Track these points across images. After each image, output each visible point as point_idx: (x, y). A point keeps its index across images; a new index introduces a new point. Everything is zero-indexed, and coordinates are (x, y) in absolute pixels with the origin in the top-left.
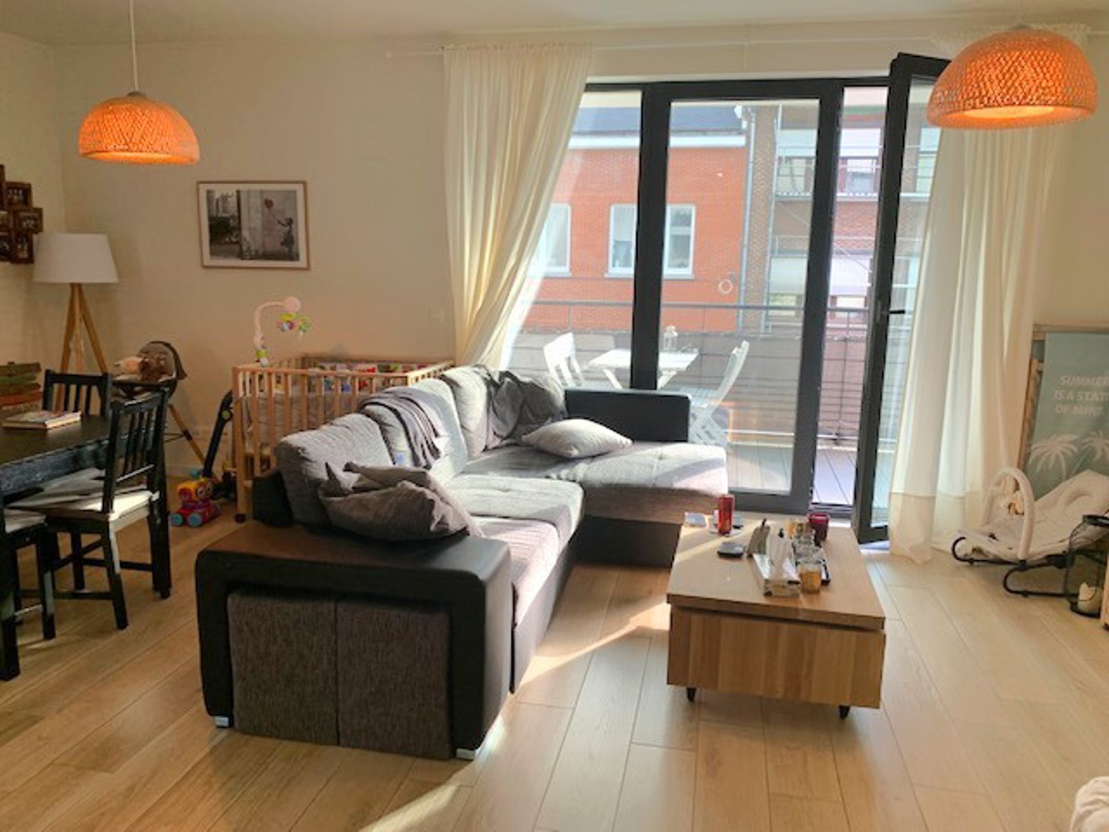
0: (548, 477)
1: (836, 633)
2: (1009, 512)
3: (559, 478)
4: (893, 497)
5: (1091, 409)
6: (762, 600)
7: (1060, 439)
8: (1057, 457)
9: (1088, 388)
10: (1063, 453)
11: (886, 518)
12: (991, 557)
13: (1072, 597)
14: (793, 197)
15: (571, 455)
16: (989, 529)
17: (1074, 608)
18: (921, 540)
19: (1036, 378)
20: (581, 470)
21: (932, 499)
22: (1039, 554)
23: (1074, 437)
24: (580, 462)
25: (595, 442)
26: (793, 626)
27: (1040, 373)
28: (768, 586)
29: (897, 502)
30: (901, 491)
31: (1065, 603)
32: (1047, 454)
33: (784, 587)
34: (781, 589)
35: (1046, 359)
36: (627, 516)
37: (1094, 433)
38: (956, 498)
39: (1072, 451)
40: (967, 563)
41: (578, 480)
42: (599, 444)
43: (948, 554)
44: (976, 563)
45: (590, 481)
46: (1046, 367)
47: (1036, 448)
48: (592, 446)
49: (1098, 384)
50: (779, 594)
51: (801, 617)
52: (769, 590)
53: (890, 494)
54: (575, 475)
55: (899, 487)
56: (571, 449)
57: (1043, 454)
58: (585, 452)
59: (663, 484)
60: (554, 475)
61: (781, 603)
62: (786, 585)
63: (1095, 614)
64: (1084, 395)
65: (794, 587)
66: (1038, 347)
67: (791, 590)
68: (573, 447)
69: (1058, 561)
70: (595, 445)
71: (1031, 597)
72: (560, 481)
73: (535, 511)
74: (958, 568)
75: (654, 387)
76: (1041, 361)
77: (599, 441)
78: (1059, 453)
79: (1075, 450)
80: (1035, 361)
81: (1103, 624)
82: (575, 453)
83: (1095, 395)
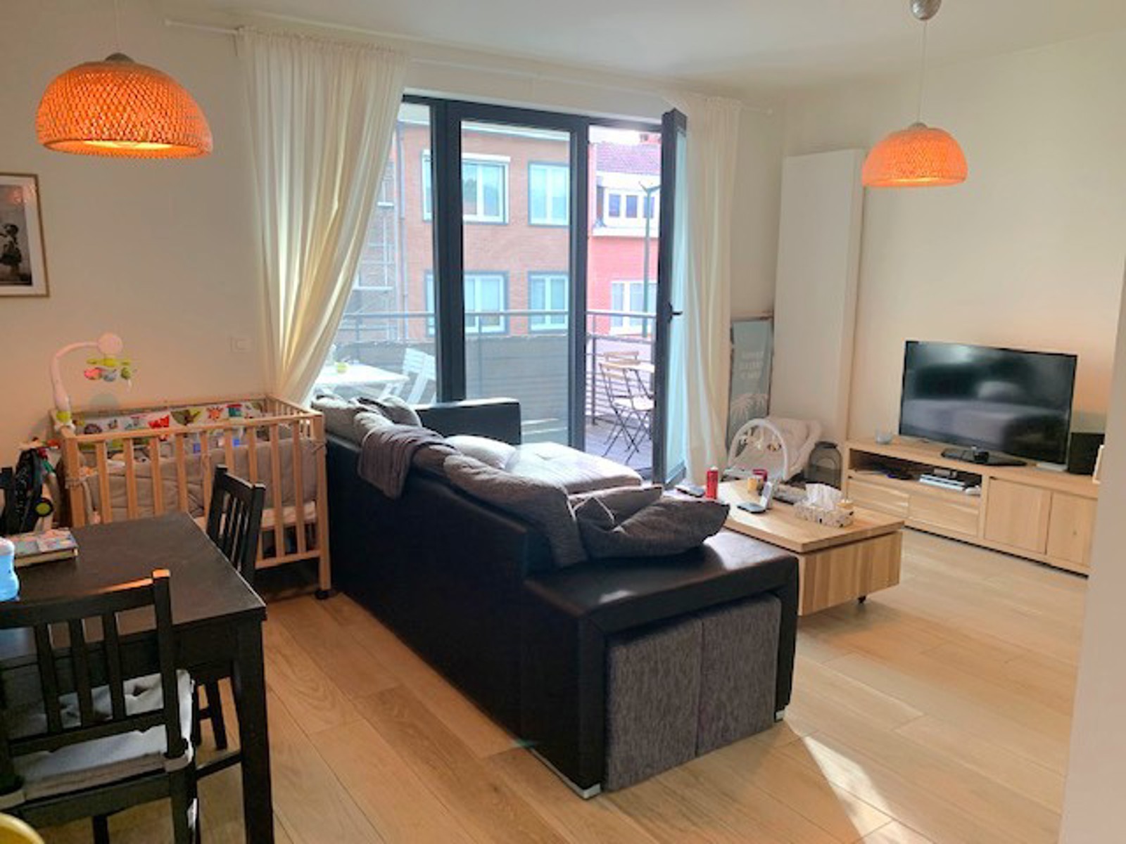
5: (756, 373)
7: (744, 396)
8: (743, 409)
9: (754, 360)
10: (745, 406)
19: (732, 354)
23: (750, 395)
27: (733, 351)
28: (841, 519)
32: (738, 409)
33: (848, 518)
34: (847, 520)
35: (736, 340)
37: (758, 390)
39: (749, 403)
46: (736, 347)
47: (733, 405)
49: (758, 357)
50: (846, 524)
57: (736, 409)
62: (849, 516)
64: (753, 365)
66: (732, 331)
67: (851, 519)
79: (752, 403)
80: (731, 343)
83: (759, 365)
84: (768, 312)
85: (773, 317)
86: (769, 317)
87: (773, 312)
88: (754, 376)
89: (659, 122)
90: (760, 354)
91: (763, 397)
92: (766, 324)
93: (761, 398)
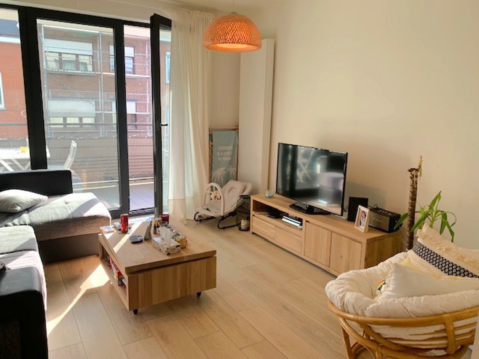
0: (6, 226)
1: (198, 262)
2: (215, 199)
3: (14, 225)
4: (169, 201)
5: (228, 158)
6: (168, 258)
7: (220, 169)
8: (220, 176)
9: (226, 151)
10: (222, 174)
11: (167, 211)
12: (205, 217)
13: (239, 225)
14: (55, 71)
15: (17, 210)
16: (205, 207)
17: (240, 229)
18: (183, 217)
19: (211, 148)
20: (26, 217)
21: (184, 199)
22: (227, 213)
23: (224, 168)
24: (23, 213)
25: (29, 201)
26: (182, 265)
27: (212, 146)
28: (169, 250)
29: (171, 203)
30: (172, 198)
31: (237, 228)
32: (217, 176)
33: (174, 249)
34: (174, 250)
35: (214, 140)
36: (61, 236)
37: (229, 166)
38: (191, 197)
39: (224, 173)
40: (199, 222)
41: (27, 224)
42: (31, 202)
43: (193, 220)
44: (202, 221)
45: (35, 222)
46: (214, 144)
47: (214, 174)
48: (27, 203)
49: (229, 149)
50: (173, 253)
51: (185, 260)
52: (169, 252)
53: (168, 200)
54: (24, 221)
55: (171, 197)
56: (16, 207)
57: (216, 176)
58: (25, 207)
59: (78, 215)
60: (10, 224)
61: (174, 257)
62: (175, 248)
63: (248, 229)
64: (225, 153)
65: (179, 248)
66: (211, 136)
67: (178, 249)
68: (16, 206)
69: (232, 214)
70: (29, 202)
71: (226, 229)
72: (15, 227)
73: (17, 246)
74: (197, 224)
75: (46, 168)
76: (212, 141)
77: (31, 200)
78: (220, 175)
79: (225, 172)
80: (210, 141)
81: (252, 232)
82: (19, 208)
83: (229, 153)
84: (236, 126)
85: (238, 129)
86: (236, 129)
87: (238, 126)
88: (227, 159)
89: (149, 22)
90: (231, 148)
91: (234, 170)
92: (234, 132)
93: (232, 170)
